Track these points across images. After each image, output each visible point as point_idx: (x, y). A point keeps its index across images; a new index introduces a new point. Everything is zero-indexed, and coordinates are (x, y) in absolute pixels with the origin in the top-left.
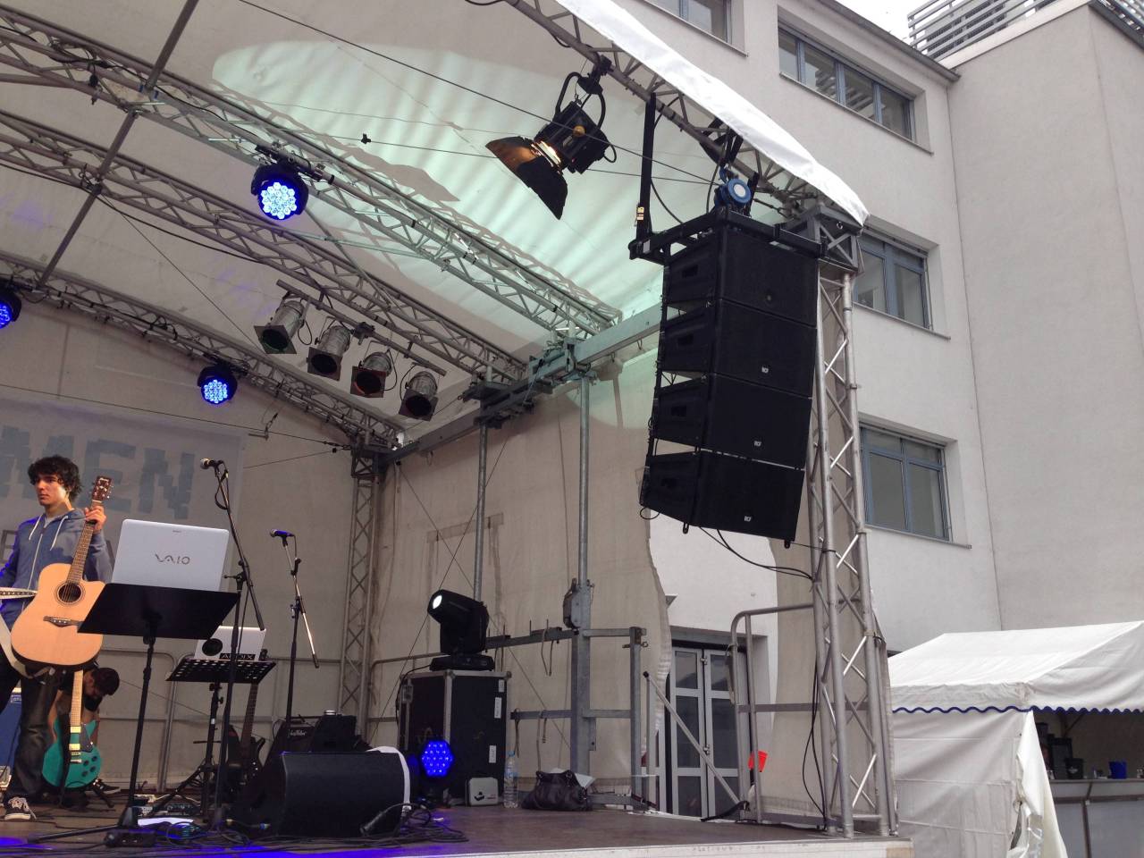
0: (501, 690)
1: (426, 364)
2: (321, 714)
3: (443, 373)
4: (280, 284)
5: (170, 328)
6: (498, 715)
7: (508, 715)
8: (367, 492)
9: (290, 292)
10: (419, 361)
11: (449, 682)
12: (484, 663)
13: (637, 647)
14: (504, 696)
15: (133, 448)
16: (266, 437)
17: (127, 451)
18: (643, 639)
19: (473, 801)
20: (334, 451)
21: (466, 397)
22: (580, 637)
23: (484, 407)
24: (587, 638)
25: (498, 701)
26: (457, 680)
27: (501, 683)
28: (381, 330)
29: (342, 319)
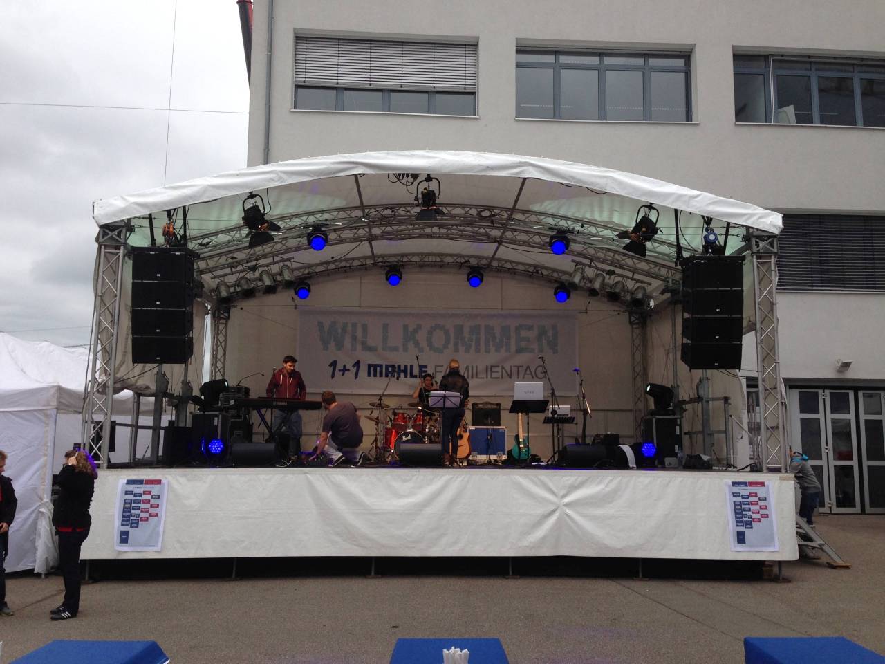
0: (679, 423)
1: (642, 282)
2: (604, 433)
3: (650, 284)
4: (573, 261)
5: (540, 272)
6: (678, 433)
7: (683, 434)
8: (637, 331)
9: (578, 263)
10: (638, 281)
11: (654, 420)
12: (670, 412)
13: (726, 405)
14: (680, 426)
15: (532, 326)
16: (587, 313)
17: (530, 328)
18: (729, 401)
19: (667, 466)
20: (619, 314)
21: (663, 293)
22: (704, 401)
23: (672, 296)
24: (708, 402)
25: (678, 428)
26: (658, 420)
27: (678, 420)
28: (618, 271)
29: (601, 270)
